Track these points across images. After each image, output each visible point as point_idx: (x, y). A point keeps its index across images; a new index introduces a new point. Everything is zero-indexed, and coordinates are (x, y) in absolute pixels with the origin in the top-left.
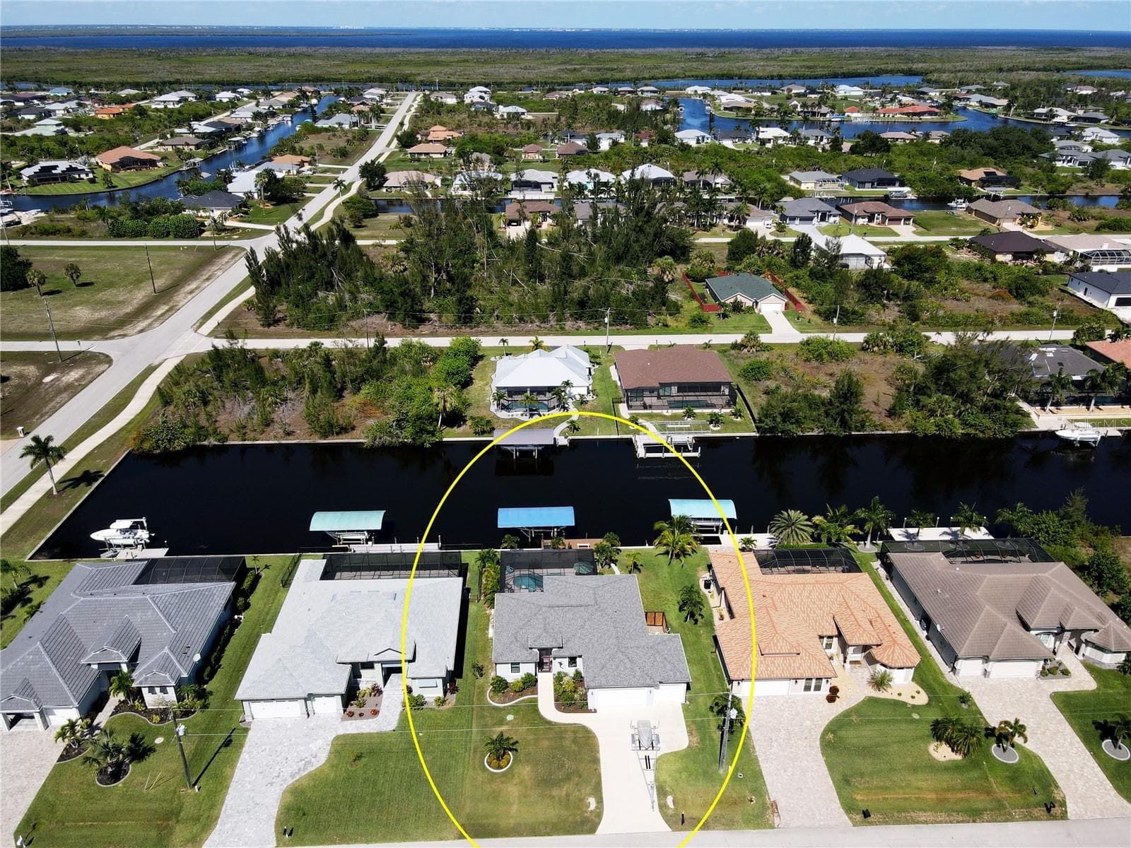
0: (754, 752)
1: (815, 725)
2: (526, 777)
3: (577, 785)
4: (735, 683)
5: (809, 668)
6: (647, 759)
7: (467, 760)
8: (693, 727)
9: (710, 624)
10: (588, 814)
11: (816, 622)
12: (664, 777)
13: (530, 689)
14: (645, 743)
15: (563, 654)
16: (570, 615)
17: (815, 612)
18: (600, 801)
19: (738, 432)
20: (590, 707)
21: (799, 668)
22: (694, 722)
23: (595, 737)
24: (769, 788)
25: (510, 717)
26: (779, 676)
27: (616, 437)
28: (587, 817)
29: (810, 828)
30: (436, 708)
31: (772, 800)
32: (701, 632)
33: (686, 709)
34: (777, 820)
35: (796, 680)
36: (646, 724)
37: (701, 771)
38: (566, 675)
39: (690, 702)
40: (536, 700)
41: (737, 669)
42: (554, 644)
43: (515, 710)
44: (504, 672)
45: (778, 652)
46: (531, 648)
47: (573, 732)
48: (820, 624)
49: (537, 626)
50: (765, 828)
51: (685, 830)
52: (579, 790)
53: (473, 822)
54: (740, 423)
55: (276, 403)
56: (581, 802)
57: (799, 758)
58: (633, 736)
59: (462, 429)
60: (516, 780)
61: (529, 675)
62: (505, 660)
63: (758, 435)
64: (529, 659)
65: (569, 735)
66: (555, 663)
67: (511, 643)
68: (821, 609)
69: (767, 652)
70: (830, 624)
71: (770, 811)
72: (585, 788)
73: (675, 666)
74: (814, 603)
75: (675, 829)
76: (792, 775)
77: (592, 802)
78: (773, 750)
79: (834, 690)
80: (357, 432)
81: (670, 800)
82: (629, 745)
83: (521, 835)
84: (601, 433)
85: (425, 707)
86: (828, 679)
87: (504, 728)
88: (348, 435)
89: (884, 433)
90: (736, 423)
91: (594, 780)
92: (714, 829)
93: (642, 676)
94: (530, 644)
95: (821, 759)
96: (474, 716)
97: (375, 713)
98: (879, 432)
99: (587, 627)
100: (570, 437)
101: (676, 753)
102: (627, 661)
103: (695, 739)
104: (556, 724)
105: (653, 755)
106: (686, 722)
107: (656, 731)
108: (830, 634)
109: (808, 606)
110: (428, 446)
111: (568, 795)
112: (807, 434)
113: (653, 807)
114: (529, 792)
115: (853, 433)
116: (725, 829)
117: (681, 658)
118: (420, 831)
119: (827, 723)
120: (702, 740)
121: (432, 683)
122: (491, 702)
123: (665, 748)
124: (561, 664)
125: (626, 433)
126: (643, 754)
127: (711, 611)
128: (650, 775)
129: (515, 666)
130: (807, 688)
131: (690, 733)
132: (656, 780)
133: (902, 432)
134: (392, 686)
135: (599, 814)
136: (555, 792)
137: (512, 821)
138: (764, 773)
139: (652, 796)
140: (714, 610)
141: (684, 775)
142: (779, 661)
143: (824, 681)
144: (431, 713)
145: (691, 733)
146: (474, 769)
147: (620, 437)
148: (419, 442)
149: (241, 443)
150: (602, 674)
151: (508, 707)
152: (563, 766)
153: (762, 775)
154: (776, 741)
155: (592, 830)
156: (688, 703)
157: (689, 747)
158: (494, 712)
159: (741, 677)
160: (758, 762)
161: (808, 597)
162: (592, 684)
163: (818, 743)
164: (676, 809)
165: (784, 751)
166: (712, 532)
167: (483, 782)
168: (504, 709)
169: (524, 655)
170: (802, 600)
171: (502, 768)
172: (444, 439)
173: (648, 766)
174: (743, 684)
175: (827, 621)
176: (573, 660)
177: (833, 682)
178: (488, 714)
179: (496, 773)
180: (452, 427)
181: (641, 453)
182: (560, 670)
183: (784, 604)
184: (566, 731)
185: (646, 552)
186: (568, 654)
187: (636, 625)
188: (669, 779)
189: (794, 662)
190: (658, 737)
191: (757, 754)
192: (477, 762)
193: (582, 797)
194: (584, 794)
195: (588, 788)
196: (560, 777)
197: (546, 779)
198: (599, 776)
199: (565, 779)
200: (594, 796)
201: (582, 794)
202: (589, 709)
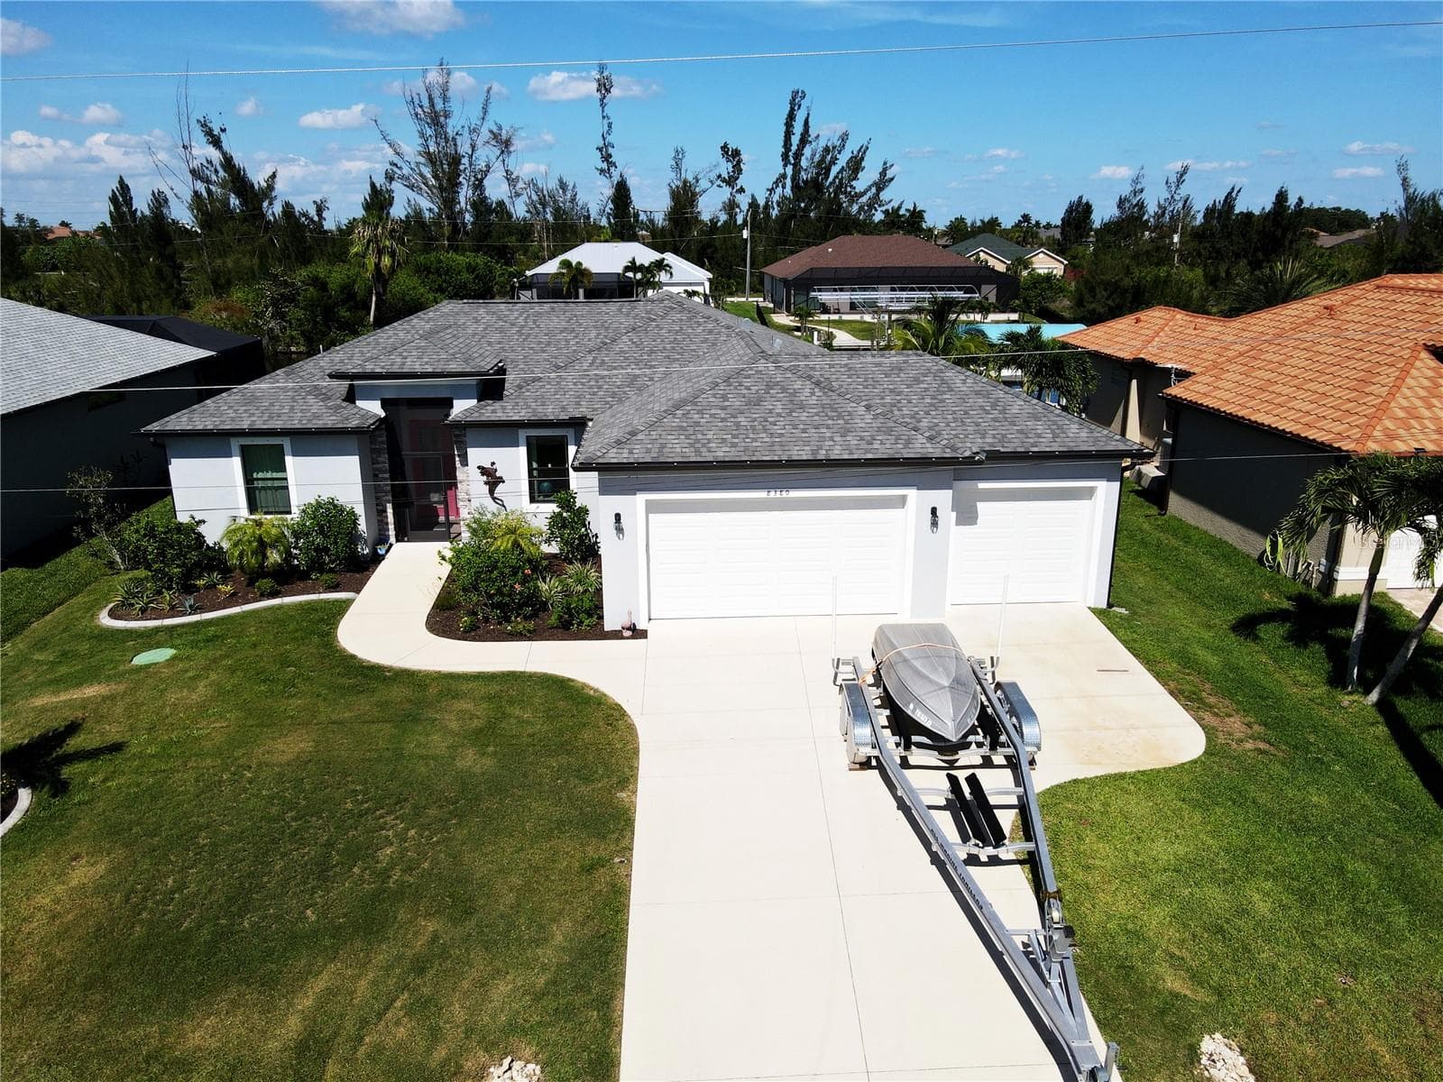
15: (501, 419)
23: (617, 721)
25: (151, 656)
36: (928, 633)
40: (340, 607)
43: (200, 635)
47: (499, 702)
62: (202, 424)
66: (468, 472)
72: (481, 986)
91: (561, 932)
93: (886, 431)
103: (1235, 724)
104: (405, 675)
111: (313, 1047)
136: (211, 1029)
151: (173, 628)
152: (358, 854)
182: (491, 513)
193: (441, 1053)
194: (453, 1035)
195: (502, 988)
196: (304, 918)
197: (187, 938)
198: (614, 903)
199: (336, 932)
200: (542, 1046)
201: (435, 1035)
202: (606, 630)
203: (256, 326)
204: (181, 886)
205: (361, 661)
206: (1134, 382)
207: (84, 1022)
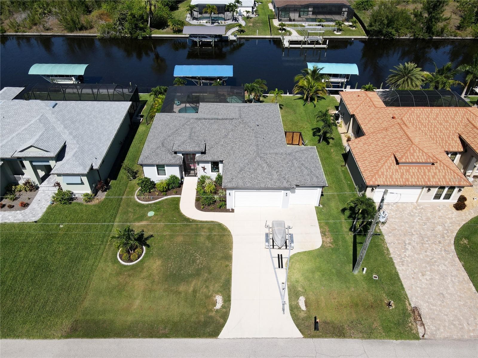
0: (389, 254)
1: (447, 230)
2: (155, 271)
3: (206, 281)
4: (369, 190)
5: (444, 177)
6: (280, 257)
7: (101, 251)
8: (327, 228)
9: (339, 144)
10: (213, 314)
11: (443, 140)
12: (297, 276)
13: (175, 190)
14: (279, 241)
15: (206, 159)
16: (215, 126)
17: (441, 132)
18: (227, 300)
19: (354, 35)
20: (228, 207)
21: (433, 177)
22: (327, 224)
23: (229, 235)
24: (408, 292)
25: (151, 214)
26: (414, 183)
27: (270, 37)
28: (211, 317)
29: (459, 340)
30: (85, 203)
31: (413, 305)
32: (332, 151)
33: (319, 211)
34: (421, 330)
35: (429, 188)
36: (281, 224)
37: (334, 271)
38: (209, 178)
39: (323, 205)
40: (179, 199)
41: (373, 177)
42: (197, 149)
43: (157, 207)
44: (150, 173)
45: (414, 161)
46: (176, 153)
47: (210, 230)
48: (446, 142)
49: (184, 134)
50: (409, 338)
51: (319, 337)
52: (207, 287)
53: (88, 317)
54: (355, 31)
55: (45, 14)
56: (209, 300)
57: (435, 262)
58: (267, 235)
59: (165, 30)
60: (144, 274)
61: (174, 178)
62: (149, 162)
63: (367, 37)
64: (173, 162)
65: (204, 233)
66: (199, 167)
67: (158, 148)
68: (447, 129)
69: (403, 160)
70: (456, 142)
71: (412, 319)
72: (214, 285)
73: (311, 172)
74: (441, 124)
75: (306, 335)
76: (431, 279)
77: (219, 300)
78: (408, 253)
79: (462, 199)
80: (95, 29)
81: (302, 302)
82: (264, 244)
83: (135, 335)
84: (259, 34)
85: (74, 201)
86: (460, 188)
87: (144, 223)
88: (88, 31)
89: (456, 38)
90: (352, 31)
91: (223, 277)
92: (350, 337)
93: (279, 180)
94: (175, 149)
95: (459, 264)
96: (120, 211)
97: (25, 205)
98: (452, 38)
99: (229, 136)
100: (238, 36)
101: (309, 253)
102: (265, 165)
103: (328, 240)
104: (194, 221)
105: (286, 254)
106: (320, 223)
107: (291, 231)
108: (455, 150)
109: (435, 127)
110: (140, 38)
111: (195, 291)
112: (401, 38)
113: (283, 310)
114: (155, 286)
115: (434, 38)
116: (363, 338)
117: (318, 165)
118: (27, 326)
119: (459, 228)
120: (335, 241)
121: (77, 180)
122: (137, 200)
123: (298, 247)
124: (204, 169)
125: (276, 35)
126: (276, 252)
127: (340, 136)
128: (282, 274)
129: (160, 168)
130: (437, 197)
131: (323, 234)
132: (288, 279)
133: (468, 38)
134: (48, 183)
135: (225, 314)
136: (182, 288)
137: (130, 319)
138: (401, 276)
139: (282, 296)
140: (343, 135)
141: (317, 275)
142: (414, 169)
143: (456, 190)
144: (77, 207)
145: (325, 235)
146: (105, 261)
147: (272, 37)
148: (134, 36)
149: (15, 34)
150: (240, 176)
151: (151, 204)
152: (194, 261)
153: (399, 279)
154: (409, 244)
155: (215, 334)
156: (321, 206)
157: (322, 246)
158: (137, 208)
159: (377, 183)
160: (393, 264)
161: (435, 119)
162: (229, 185)
163: (453, 247)
164: (308, 310)
165: (419, 254)
166: (338, 87)
167: (110, 274)
168: (147, 206)
169: (169, 158)
170: (429, 121)
171: (132, 261)
172: (153, 35)
173: (281, 265)
174: (377, 190)
175: (453, 139)
176: (215, 165)
177: (463, 192)
178: (132, 210)
179: (125, 266)
180: (159, 29)
181: (286, 44)
182: (204, 174)
183: (413, 124)
184: (202, 228)
185: (288, 98)
186: (209, 159)
187: (276, 138)
188: (301, 279)
189: (429, 171)
190: (291, 236)
191: (392, 256)
192: (110, 254)
193: (210, 294)
194: (211, 291)
195: (216, 285)
196: (189, 272)
197: (175, 274)
198: (230, 273)
199: (194, 275)
200: (222, 294)
201: (209, 291)
202: (227, 208)
203: (115, 28)
204: (172, 266)
205: (186, 217)
206: (352, 118)
207: (166, 286)
